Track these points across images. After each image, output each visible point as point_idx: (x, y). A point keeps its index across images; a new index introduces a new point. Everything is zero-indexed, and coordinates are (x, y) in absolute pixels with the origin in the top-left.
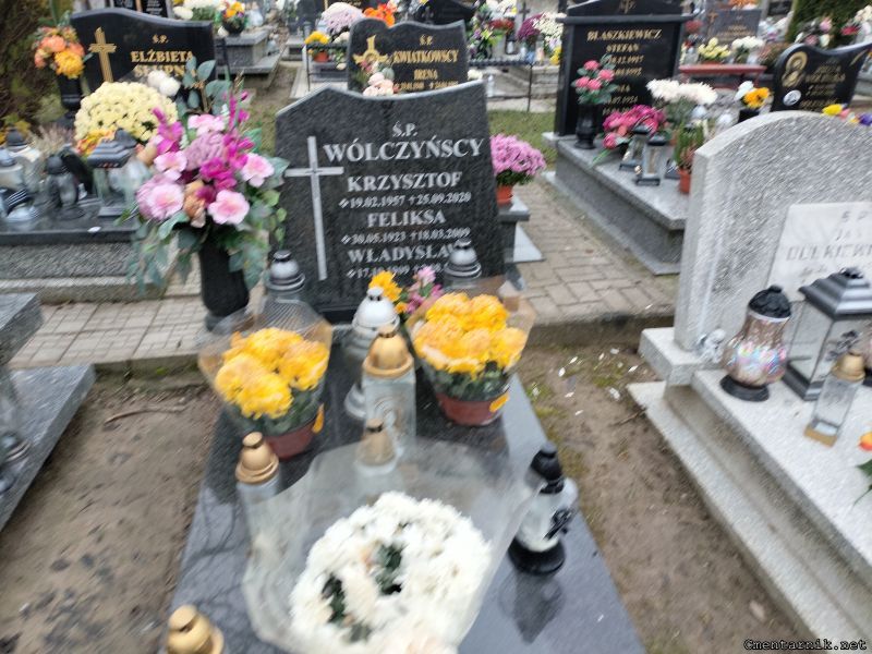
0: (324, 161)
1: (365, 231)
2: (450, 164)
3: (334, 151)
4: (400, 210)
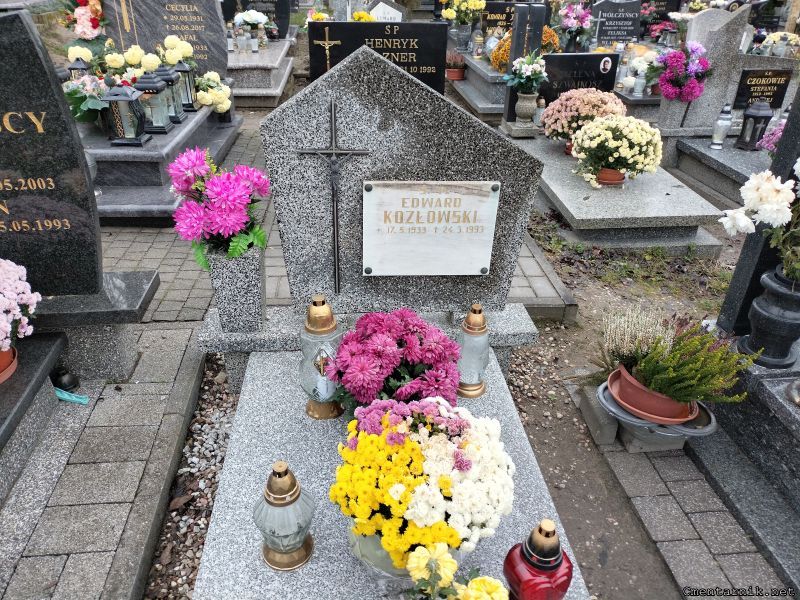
0: (602, 17)
1: (607, 36)
2: (630, 19)
3: (605, 15)
4: (616, 31)
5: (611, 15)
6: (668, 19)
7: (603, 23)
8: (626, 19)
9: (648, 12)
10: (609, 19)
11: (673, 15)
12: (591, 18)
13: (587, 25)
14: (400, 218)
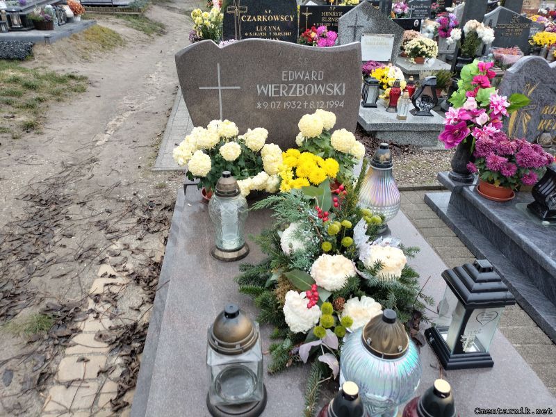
5: (417, 7)
6: (445, 11)
7: (413, 11)
8: (424, 9)
9: (435, 7)
10: (416, 9)
11: (448, 9)
12: (408, 8)
13: (406, 11)
14: (370, 44)
